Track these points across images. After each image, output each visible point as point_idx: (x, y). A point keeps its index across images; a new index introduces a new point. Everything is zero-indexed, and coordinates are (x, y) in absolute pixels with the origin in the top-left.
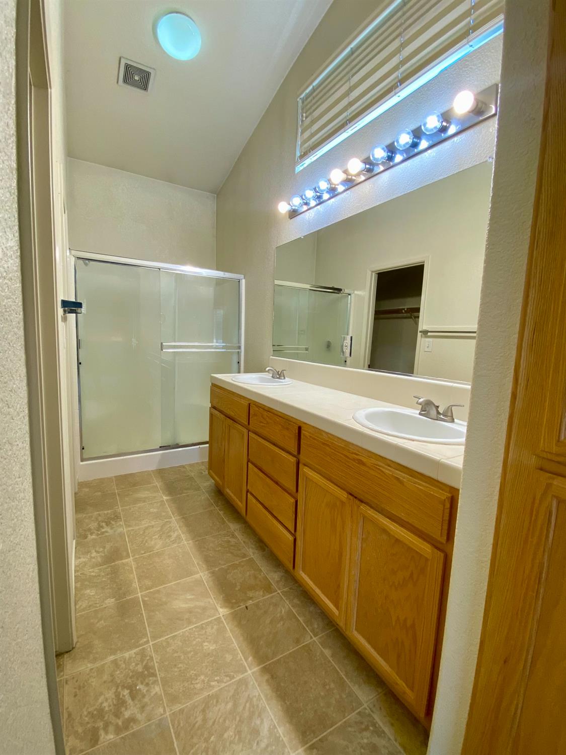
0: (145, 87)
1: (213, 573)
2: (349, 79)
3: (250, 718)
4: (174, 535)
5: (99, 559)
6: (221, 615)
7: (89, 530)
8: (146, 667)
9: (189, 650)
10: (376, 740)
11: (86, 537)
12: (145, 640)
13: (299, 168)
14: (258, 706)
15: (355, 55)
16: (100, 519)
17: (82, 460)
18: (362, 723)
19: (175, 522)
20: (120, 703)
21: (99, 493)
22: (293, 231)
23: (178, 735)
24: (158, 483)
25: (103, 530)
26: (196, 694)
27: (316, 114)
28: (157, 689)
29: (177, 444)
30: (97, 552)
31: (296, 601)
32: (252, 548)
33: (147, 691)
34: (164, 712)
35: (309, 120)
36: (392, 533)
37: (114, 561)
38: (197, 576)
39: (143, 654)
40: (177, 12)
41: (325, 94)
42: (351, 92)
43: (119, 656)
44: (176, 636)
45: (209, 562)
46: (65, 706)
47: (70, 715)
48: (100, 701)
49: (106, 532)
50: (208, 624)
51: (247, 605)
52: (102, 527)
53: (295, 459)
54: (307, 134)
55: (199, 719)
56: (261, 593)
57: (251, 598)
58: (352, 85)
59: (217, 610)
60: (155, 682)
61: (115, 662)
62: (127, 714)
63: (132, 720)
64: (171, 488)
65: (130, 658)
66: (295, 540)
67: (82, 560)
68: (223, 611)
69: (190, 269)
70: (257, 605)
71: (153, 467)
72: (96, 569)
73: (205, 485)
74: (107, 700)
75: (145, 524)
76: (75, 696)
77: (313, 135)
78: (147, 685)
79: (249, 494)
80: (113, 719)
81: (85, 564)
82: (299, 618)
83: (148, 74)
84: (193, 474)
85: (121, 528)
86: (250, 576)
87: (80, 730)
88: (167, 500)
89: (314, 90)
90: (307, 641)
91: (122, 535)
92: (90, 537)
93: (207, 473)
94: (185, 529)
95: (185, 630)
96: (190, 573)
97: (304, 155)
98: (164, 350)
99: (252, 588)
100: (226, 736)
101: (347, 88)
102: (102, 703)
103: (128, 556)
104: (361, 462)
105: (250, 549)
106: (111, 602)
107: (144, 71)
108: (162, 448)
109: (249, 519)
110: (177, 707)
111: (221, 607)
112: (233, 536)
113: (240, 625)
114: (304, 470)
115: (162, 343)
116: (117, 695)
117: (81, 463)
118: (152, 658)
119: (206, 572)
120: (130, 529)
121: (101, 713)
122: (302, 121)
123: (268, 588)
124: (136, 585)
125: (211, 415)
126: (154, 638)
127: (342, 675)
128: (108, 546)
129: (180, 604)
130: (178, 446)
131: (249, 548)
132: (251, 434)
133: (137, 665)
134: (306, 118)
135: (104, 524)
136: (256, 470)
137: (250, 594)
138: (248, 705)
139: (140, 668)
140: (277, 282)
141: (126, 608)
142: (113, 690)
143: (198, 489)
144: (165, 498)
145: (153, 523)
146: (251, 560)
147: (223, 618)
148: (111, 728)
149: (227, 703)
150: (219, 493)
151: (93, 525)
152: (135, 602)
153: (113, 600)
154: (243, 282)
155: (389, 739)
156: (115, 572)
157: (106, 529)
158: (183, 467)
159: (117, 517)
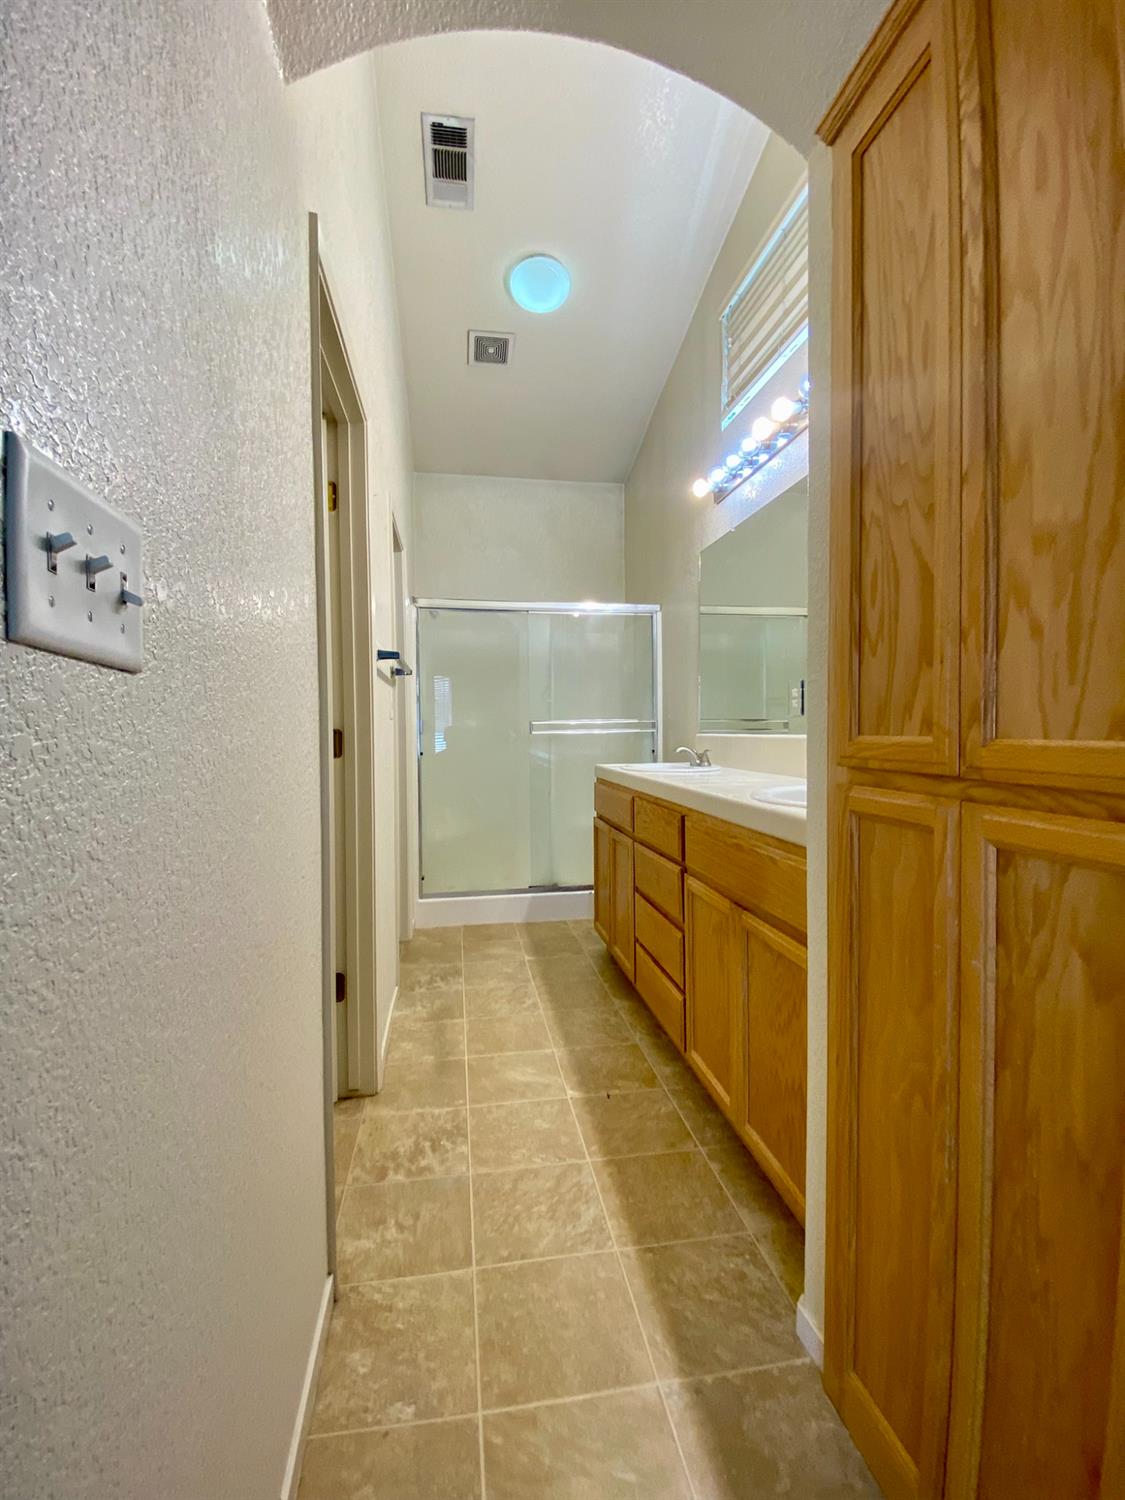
0: (504, 360)
1: (572, 1052)
2: (783, 277)
3: (574, 1201)
4: (529, 1002)
5: (425, 1015)
6: (569, 1097)
7: (419, 982)
8: (457, 1127)
9: (514, 1122)
10: (751, 1271)
11: (413, 990)
12: (461, 1102)
13: (725, 423)
14: (587, 1193)
15: (790, 237)
16: (435, 972)
17: (422, 896)
18: (736, 1248)
19: (534, 989)
20: (417, 1152)
21: (439, 945)
22: (721, 523)
23: (476, 1194)
24: (521, 940)
25: (435, 985)
26: (510, 1164)
27: (745, 336)
28: (465, 1149)
29: (555, 885)
30: (424, 1007)
31: (690, 1103)
32: (640, 1032)
33: (452, 1148)
34: (469, 1171)
35: (737, 345)
36: (775, 947)
37: (442, 1019)
38: (548, 1051)
39: (457, 1113)
40: (532, 256)
41: (755, 302)
42: (787, 293)
43: (428, 1110)
44: (503, 1106)
45: (568, 1038)
46: (358, 1140)
47: (360, 1150)
48: (396, 1145)
49: (439, 987)
50: (546, 1102)
51: (610, 1093)
52: (436, 982)
53: (679, 868)
54: (735, 368)
55: (508, 1186)
56: (637, 1085)
57: (619, 1088)
58: (787, 283)
59: (565, 1091)
60: (465, 1142)
61: (422, 1116)
62: (423, 1163)
63: (428, 1169)
64: (538, 948)
65: (440, 1115)
66: (685, 1000)
67: (404, 1012)
68: (572, 1093)
69: (590, 607)
70: (625, 1098)
71: (518, 918)
72: (419, 1025)
73: (590, 948)
74: (405, 1145)
75: (492, 984)
76: (370, 1135)
77: (742, 368)
78: (453, 1143)
79: (637, 945)
80: (407, 1164)
81: (406, 1017)
82: (686, 1123)
83: (505, 342)
84: (575, 933)
85: (460, 985)
86: (626, 1063)
87: (368, 1165)
88: (529, 961)
89: (741, 300)
90: (689, 1147)
91: (458, 993)
92: (418, 990)
93: (593, 925)
94: (546, 997)
95: (517, 1102)
96: (537, 1045)
97: (732, 401)
98: (534, 733)
99: (622, 1077)
100: (535, 1209)
101: (781, 290)
102: (398, 1147)
103: (462, 1016)
104: (739, 847)
105: (638, 1034)
106: (429, 1059)
107: (501, 339)
108: (532, 889)
109: (639, 987)
110: (483, 1170)
111: (572, 1089)
112: (616, 1013)
113: (592, 1112)
114: (690, 881)
115: (530, 723)
116: (417, 1144)
117: (420, 901)
118: (465, 1120)
119: (562, 1049)
120: (471, 987)
121: (394, 1156)
122: (729, 350)
123: (650, 1080)
124: (464, 1046)
125: (596, 829)
126: (474, 1101)
127: (728, 1193)
128: (438, 1003)
129: (517, 1075)
130: (555, 888)
131: (635, 1032)
132: (638, 846)
133: (446, 1122)
134: (733, 344)
135: (438, 979)
136: (643, 901)
137: (620, 1083)
138: (575, 1189)
139: (449, 1126)
140: (703, 609)
141: (446, 1067)
142: (413, 1139)
143: (580, 952)
144: (527, 958)
145: (503, 985)
146: (635, 1046)
147: (570, 1102)
148: (402, 1171)
149: (547, 1181)
150: (612, 962)
151: (424, 979)
152: (459, 1064)
153: (432, 1057)
154: (658, 619)
155: (772, 1274)
156: (440, 1031)
157: (441, 984)
158: (565, 923)
159: (457, 973)
